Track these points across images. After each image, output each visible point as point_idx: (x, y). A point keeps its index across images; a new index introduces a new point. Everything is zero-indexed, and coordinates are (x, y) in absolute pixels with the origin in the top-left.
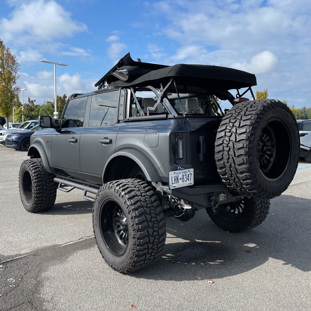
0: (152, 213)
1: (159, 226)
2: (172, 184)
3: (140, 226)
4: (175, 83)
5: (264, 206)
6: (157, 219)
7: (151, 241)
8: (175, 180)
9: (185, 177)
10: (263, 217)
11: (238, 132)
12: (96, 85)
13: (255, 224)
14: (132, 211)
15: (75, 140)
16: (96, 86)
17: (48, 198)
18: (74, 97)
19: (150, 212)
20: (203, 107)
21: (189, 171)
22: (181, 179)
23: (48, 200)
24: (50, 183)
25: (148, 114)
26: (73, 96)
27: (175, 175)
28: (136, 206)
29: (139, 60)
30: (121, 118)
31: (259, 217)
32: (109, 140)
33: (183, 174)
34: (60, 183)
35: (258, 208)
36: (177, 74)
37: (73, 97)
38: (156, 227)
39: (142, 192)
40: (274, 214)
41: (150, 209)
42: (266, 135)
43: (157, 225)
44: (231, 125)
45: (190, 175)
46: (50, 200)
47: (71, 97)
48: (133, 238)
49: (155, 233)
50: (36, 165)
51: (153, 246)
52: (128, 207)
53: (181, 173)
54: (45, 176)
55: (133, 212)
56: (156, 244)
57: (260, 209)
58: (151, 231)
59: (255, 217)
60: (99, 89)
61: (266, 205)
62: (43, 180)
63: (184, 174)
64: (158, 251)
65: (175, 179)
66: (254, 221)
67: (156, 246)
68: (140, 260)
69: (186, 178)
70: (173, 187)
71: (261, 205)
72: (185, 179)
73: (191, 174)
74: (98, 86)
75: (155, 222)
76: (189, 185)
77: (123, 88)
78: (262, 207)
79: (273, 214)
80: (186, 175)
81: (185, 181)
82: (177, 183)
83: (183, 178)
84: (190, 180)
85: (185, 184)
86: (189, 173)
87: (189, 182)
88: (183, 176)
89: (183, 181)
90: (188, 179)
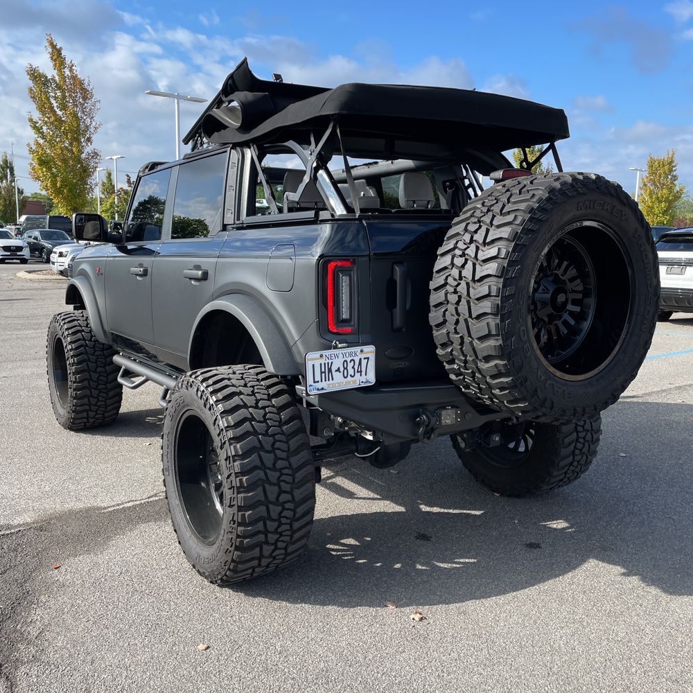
0: (279, 449)
1: (296, 481)
2: (315, 382)
3: (244, 479)
4: (338, 131)
5: (584, 438)
6: (290, 465)
7: (274, 515)
8: (322, 373)
9: (350, 365)
10: (583, 462)
11: (481, 256)
12: (186, 141)
13: (561, 480)
14: (227, 443)
15: (142, 269)
16: (186, 143)
17: (104, 399)
18: (149, 171)
19: (273, 445)
20: (446, 192)
21: (362, 351)
22: (338, 370)
23: (104, 403)
24: (107, 368)
25: (286, 210)
26: (147, 168)
27: (323, 361)
28: (240, 431)
29: (278, 77)
30: (230, 219)
31: (571, 464)
32: (200, 272)
33: (345, 359)
34: (123, 367)
35: (567, 440)
36: (341, 109)
37: (147, 170)
38: (287, 483)
39: (259, 398)
40: (624, 455)
41: (275, 439)
42: (565, 263)
43: (289, 479)
44: (467, 237)
45: (364, 362)
46: (108, 404)
47: (144, 171)
48: (229, 507)
49: (283, 497)
50: (76, 326)
51: (279, 526)
52: (220, 433)
53: (341, 356)
54: (95, 351)
55: (230, 444)
56: (289, 521)
57: (574, 444)
58: (272, 491)
59: (559, 463)
60: (193, 149)
61: (589, 434)
62: (89, 360)
63: (348, 360)
64: (293, 539)
65: (323, 370)
66: (555, 473)
67: (288, 527)
68: (248, 558)
69: (353, 368)
70: (318, 389)
71: (575, 434)
72: (351, 372)
73: (368, 358)
74: (191, 144)
75: (286, 471)
76: (363, 385)
77: (235, 146)
78: (577, 440)
79: (621, 454)
80: (352, 362)
81: (351, 375)
82: (329, 380)
83: (346, 369)
84: (363, 373)
85: (349, 382)
86: (363, 356)
87: (363, 378)
88: (345, 363)
89: (346, 375)
90: (359, 370)
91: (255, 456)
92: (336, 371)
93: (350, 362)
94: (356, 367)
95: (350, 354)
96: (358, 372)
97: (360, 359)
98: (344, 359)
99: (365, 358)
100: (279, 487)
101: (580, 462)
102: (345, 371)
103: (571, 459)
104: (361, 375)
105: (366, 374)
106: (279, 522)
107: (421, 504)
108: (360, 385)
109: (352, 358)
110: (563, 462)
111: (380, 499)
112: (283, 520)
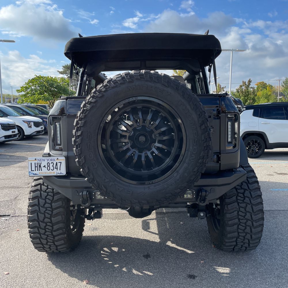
0: (48, 199)
2: (32, 171)
3: (30, 209)
5: (245, 224)
7: (42, 227)
8: (35, 167)
9: (51, 165)
19: (46, 197)
21: (58, 159)
22: (45, 166)
27: (36, 162)
28: (35, 188)
31: (238, 237)
33: (48, 162)
38: (49, 214)
41: (48, 194)
43: (50, 212)
45: (59, 164)
49: (46, 220)
53: (46, 160)
56: (50, 231)
58: (41, 216)
63: (50, 162)
64: (55, 239)
65: (36, 166)
67: (50, 233)
69: (53, 166)
70: (34, 174)
71: (237, 220)
72: (52, 168)
73: (61, 163)
76: (58, 175)
78: (239, 224)
80: (52, 163)
81: (51, 170)
82: (39, 170)
83: (49, 166)
84: (59, 169)
85: (51, 173)
86: (58, 161)
87: (59, 171)
88: (48, 164)
89: (49, 169)
90: (56, 167)
91: (37, 200)
92: (43, 167)
93: (51, 163)
94: (54, 166)
95: (51, 160)
96: (55, 168)
97: (57, 163)
99: (59, 162)
100: (45, 215)
101: (246, 238)
102: (49, 167)
103: (236, 234)
104: (57, 170)
105: (60, 170)
106: (45, 230)
107: (170, 241)
108: (57, 174)
109: (52, 162)
110: (231, 234)
111: (156, 234)
112: (47, 230)
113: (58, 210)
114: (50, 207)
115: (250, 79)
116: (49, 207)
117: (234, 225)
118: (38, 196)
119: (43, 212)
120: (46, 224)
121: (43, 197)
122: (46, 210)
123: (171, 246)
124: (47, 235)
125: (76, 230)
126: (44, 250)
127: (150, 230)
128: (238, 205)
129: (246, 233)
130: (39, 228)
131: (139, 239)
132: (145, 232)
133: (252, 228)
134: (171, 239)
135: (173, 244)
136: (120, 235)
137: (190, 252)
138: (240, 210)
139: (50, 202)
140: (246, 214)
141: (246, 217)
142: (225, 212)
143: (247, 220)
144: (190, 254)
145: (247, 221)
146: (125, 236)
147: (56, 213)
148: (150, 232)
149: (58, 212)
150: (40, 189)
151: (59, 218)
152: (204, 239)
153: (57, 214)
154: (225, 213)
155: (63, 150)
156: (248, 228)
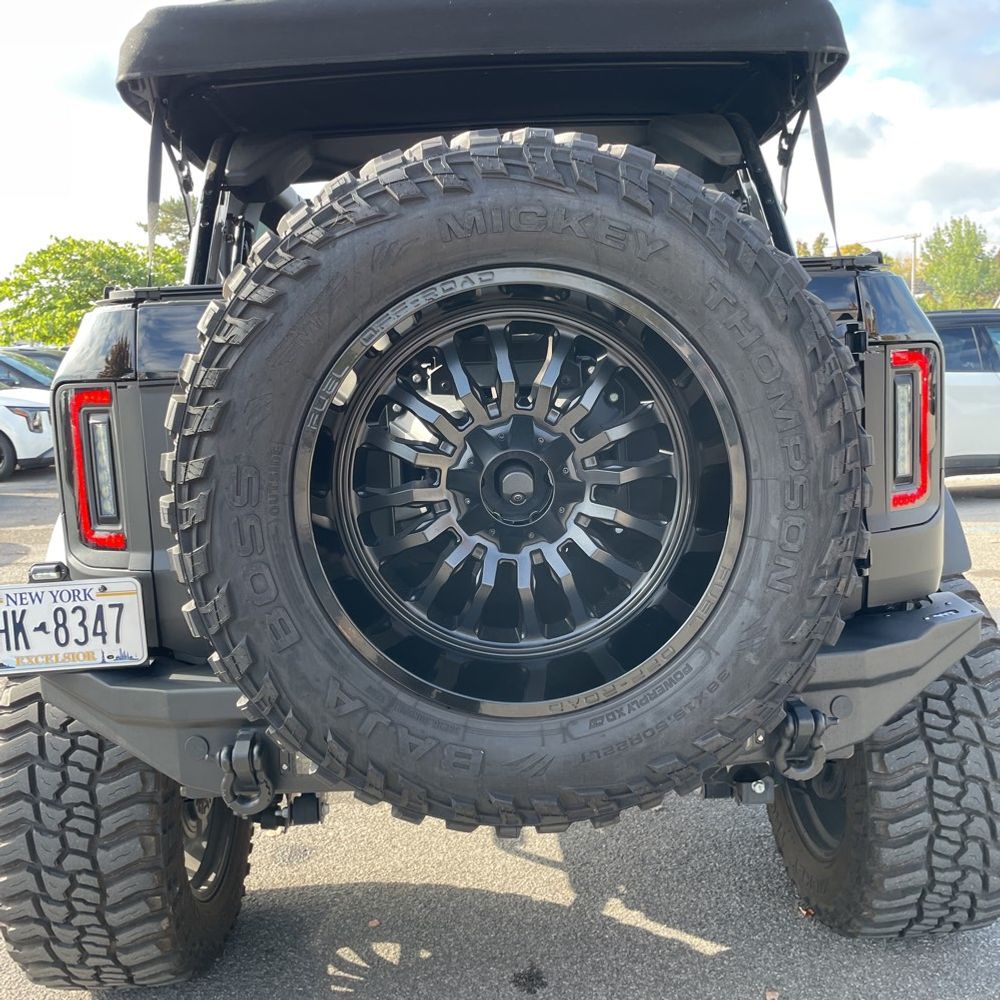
0: (76, 765)
1: (103, 833)
5: (962, 830)
6: (93, 798)
7: (55, 893)
9: (74, 620)
13: (915, 921)
19: (66, 755)
21: (104, 589)
22: (42, 627)
27: (2, 607)
31: (928, 888)
33: (60, 604)
38: (82, 835)
41: (75, 743)
43: (85, 826)
45: (110, 615)
51: (72, 915)
53: (48, 598)
56: (92, 909)
58: (48, 845)
63: (69, 607)
64: (120, 944)
65: (2, 626)
67: (94, 919)
69: (82, 624)
71: (927, 815)
72: (77, 633)
73: (121, 606)
75: (81, 811)
76: (111, 664)
80: (79, 612)
81: (77, 641)
82: (17, 648)
83: (64, 625)
84: (111, 636)
85: (75, 656)
86: (105, 601)
87: (111, 648)
88: (60, 613)
89: (62, 639)
90: (99, 630)
91: (22, 773)
92: (36, 629)
93: (74, 611)
94: (90, 623)
95: (73, 596)
96: (95, 634)
97: (100, 608)
98: (57, 606)
99: (111, 606)
100: (63, 841)
101: (962, 888)
102: (62, 632)
103: (922, 876)
104: (104, 642)
105: (118, 641)
106: (71, 907)
107: (619, 896)
108: (104, 662)
109: (78, 603)
110: (897, 880)
111: (555, 864)
112: (79, 906)
113: (125, 812)
114: (88, 801)
115: (822, 235)
116: (83, 804)
117: (911, 838)
118: (26, 756)
119: (54, 827)
120: (72, 879)
121: (54, 757)
122: (70, 815)
123: (624, 922)
124: (81, 929)
125: (213, 875)
126: (74, 985)
127: (528, 849)
128: (930, 749)
129: (965, 871)
130: (39, 897)
131: (485, 895)
132: (510, 856)
133: (988, 846)
134: (622, 889)
135: (635, 913)
136: (403, 880)
137: (709, 948)
138: (940, 773)
139: (84, 778)
140: (963, 785)
141: (966, 801)
142: (870, 783)
143: (971, 814)
144: (713, 958)
145: (969, 820)
146: (427, 881)
147: (114, 829)
148: (529, 857)
149: (122, 822)
150: (35, 719)
151: (132, 849)
152: (759, 879)
153: (121, 834)
154: (872, 787)
155: (129, 544)
156: (974, 848)
